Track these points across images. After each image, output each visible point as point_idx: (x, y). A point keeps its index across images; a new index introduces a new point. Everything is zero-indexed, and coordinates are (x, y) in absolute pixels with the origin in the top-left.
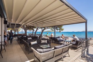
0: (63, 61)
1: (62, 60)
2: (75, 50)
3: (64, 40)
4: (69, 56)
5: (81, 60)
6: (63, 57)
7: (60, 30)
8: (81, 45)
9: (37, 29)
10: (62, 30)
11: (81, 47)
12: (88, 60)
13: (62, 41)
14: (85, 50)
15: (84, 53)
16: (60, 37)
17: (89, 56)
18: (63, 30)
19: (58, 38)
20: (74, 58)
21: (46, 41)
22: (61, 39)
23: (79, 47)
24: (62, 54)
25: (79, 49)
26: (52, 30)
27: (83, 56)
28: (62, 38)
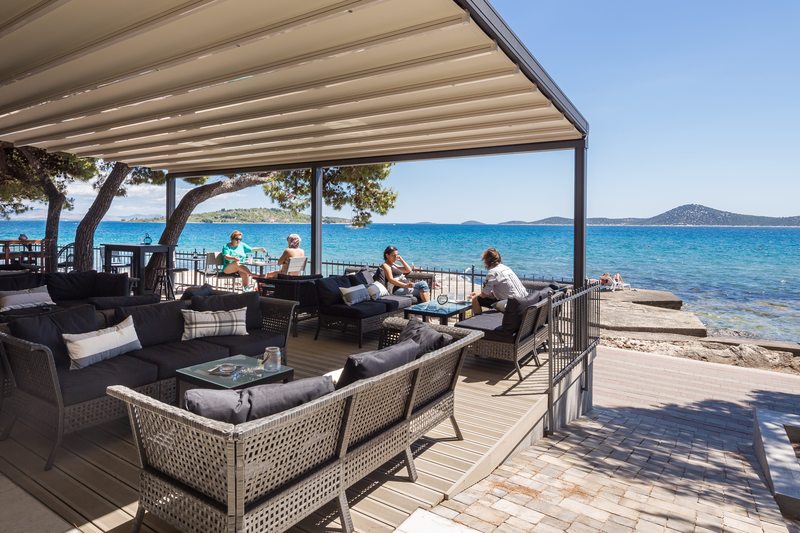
0: (409, 479)
1: (403, 472)
2: (502, 386)
3: (401, 300)
4: (459, 437)
5: (548, 458)
6: (413, 448)
7: (357, 201)
8: (539, 339)
9: (109, 191)
10: (383, 203)
11: (542, 357)
12: (588, 452)
13: (390, 307)
14: (566, 372)
15: (563, 398)
16: (368, 275)
17: (595, 419)
18: (386, 206)
19: (353, 281)
20: (497, 450)
21: (238, 321)
22: (381, 289)
23: (531, 355)
24: (402, 418)
25: (525, 371)
26: (282, 199)
27: (555, 429)
28: (386, 282)
